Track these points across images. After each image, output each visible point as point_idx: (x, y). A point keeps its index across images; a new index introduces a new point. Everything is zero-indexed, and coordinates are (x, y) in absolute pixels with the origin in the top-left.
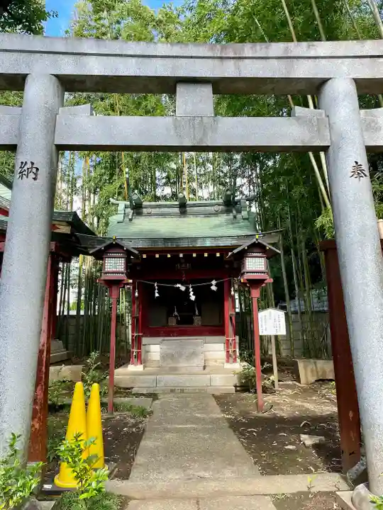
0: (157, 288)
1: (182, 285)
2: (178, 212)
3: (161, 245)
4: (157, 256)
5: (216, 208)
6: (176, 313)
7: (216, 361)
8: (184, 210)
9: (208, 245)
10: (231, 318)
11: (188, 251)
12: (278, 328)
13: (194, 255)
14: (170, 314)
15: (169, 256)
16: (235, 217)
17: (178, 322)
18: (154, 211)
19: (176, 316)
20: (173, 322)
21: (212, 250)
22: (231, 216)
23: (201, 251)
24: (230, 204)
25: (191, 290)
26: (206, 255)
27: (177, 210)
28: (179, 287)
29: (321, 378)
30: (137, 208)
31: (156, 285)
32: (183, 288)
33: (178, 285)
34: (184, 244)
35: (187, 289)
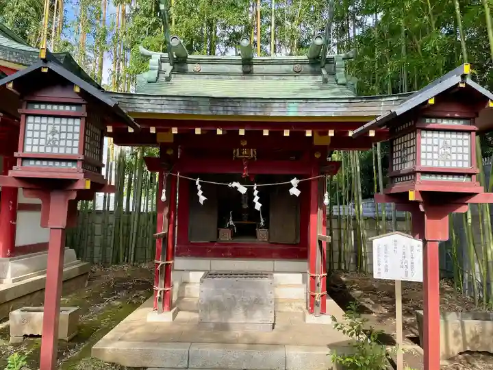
0: (199, 187)
1: (241, 183)
2: (241, 71)
3: (204, 112)
4: (198, 131)
5: (298, 67)
6: (231, 223)
7: (291, 305)
8: (248, 69)
9: (291, 114)
10: (320, 242)
11: (255, 125)
12: (409, 270)
13: (266, 133)
14: (221, 224)
15: (219, 132)
16: (325, 81)
17: (234, 236)
18: (204, 68)
19: (230, 227)
20: (226, 235)
21: (298, 125)
22: (320, 78)
23: (277, 125)
24: (318, 62)
25: (256, 192)
26: (287, 133)
27: (239, 69)
28: (236, 188)
29: (468, 349)
30: (180, 64)
31: (197, 182)
32: (243, 190)
33: (235, 184)
34: (249, 112)
35: (250, 191)
